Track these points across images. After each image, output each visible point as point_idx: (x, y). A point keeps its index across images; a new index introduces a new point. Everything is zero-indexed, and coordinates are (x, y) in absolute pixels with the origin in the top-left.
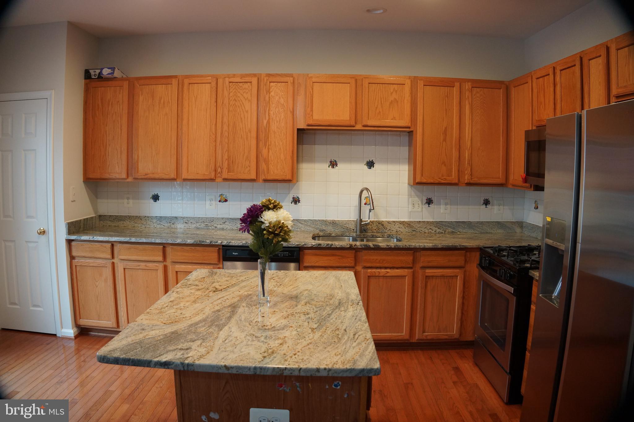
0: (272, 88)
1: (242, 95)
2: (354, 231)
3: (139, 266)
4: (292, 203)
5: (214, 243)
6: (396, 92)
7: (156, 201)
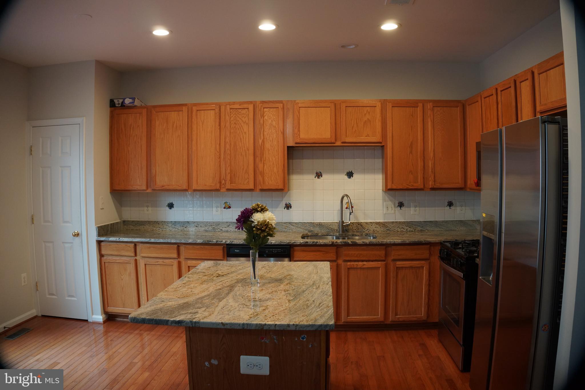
0: (266, 113)
1: (241, 119)
2: (337, 231)
3: (158, 262)
4: (285, 209)
5: (219, 243)
6: (369, 113)
7: (171, 209)
